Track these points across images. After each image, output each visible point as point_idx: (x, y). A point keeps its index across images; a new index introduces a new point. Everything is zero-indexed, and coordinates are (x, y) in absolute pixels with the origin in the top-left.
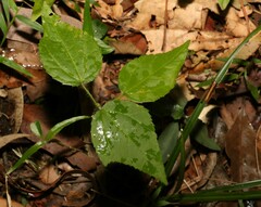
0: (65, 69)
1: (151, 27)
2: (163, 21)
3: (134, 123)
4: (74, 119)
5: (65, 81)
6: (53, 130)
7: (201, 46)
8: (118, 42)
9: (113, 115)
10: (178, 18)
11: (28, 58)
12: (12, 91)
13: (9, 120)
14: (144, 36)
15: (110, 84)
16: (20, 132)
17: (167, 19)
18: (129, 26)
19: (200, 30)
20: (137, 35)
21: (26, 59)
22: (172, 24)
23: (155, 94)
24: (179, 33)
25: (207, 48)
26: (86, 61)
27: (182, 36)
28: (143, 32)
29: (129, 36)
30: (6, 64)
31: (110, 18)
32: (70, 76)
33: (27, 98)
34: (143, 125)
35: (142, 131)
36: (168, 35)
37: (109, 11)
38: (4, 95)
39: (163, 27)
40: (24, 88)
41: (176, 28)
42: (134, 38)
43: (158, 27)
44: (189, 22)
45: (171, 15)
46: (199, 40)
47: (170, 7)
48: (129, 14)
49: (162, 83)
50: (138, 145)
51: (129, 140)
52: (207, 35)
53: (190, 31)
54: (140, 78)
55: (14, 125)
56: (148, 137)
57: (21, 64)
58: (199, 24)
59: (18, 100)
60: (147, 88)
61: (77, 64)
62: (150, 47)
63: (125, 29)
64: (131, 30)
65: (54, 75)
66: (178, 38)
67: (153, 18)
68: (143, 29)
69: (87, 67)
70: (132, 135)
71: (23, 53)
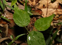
0: (20, 22)
1: (43, 8)
2: (47, 6)
3: (39, 37)
4: (22, 35)
5: (20, 25)
6: (16, 37)
7: (57, 13)
8: (34, 12)
9: (33, 35)
10: (51, 5)
11: (9, 16)
12: (5, 25)
13: (4, 33)
14: (41, 10)
15: (32, 23)
16: (7, 37)
17: (48, 6)
18: (37, 8)
19: (57, 9)
20: (39, 10)
21: (9, 17)
22: (49, 7)
23: (44, 29)
24: (51, 9)
25: (59, 14)
26: (26, 20)
27: (52, 10)
28: (41, 9)
29: (37, 10)
30: (4, 18)
31: (32, 5)
32: (21, 24)
33: (9, 27)
34: (41, 38)
35: (41, 40)
36: (48, 10)
37: (32, 3)
38: (3, 26)
39: (46, 8)
40: (8, 24)
41: (50, 8)
42: (39, 11)
43: (45, 8)
44: (54, 6)
45: (49, 5)
46: (57, 11)
47: (49, 3)
48: (37, 4)
49: (46, 26)
50: (40, 43)
51: (38, 42)
52: (59, 10)
53: (54, 9)
54: (40, 24)
55: (5, 35)
56: (42, 41)
57: (8, 18)
58: (57, 7)
59: (6, 28)
60: (42, 27)
61: (23, 21)
62: (43, 13)
63: (36, 8)
64: (38, 9)
65: (17, 24)
66: (51, 11)
67: (44, 5)
68: (41, 8)
69: (26, 22)
70: (38, 41)
71: (8, 15)
